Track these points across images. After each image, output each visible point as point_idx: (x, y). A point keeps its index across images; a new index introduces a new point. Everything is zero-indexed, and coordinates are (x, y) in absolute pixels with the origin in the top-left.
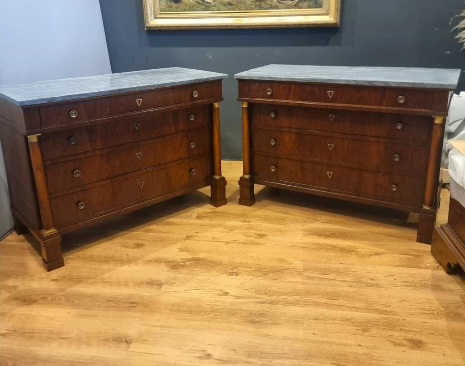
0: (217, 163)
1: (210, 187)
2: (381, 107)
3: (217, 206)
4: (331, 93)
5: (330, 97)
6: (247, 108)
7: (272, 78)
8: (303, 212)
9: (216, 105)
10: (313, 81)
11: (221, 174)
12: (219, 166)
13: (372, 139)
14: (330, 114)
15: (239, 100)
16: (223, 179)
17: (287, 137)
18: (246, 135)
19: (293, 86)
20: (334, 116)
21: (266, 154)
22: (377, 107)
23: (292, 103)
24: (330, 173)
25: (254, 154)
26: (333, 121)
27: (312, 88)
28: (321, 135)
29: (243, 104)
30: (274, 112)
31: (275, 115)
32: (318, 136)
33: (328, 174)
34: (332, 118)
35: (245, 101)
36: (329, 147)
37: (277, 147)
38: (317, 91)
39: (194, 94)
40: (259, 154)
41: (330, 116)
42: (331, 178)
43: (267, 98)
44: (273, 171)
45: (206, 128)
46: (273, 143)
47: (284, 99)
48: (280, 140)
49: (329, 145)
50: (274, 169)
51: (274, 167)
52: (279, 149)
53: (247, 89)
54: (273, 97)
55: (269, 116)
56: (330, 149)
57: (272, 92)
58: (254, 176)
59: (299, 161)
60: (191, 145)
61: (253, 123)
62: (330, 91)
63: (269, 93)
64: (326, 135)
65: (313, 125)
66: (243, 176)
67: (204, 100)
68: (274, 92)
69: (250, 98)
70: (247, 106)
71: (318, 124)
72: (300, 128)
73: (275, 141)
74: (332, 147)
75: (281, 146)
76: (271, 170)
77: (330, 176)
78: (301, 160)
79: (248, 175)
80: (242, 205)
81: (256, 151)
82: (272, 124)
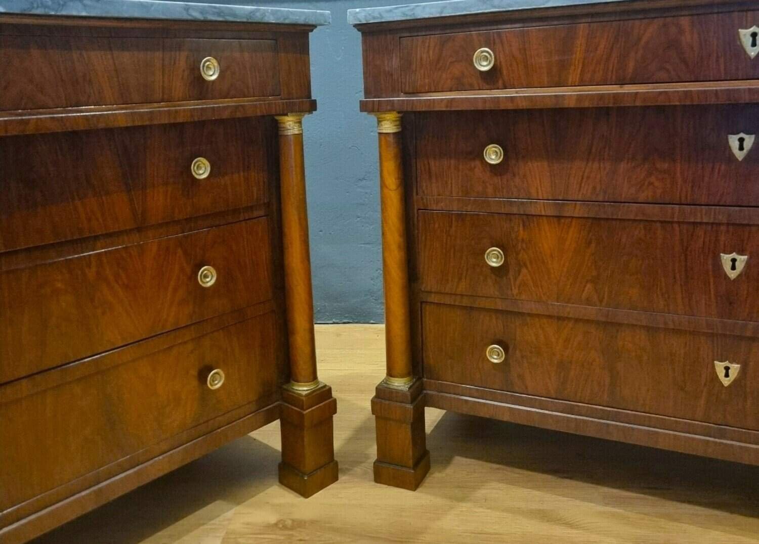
0: (299, 339)
1: (276, 424)
3: (305, 492)
4: (754, 35)
5: (753, 53)
6: (394, 134)
8: (608, 509)
9: (290, 125)
11: (314, 377)
12: (307, 350)
14: (736, 133)
15: (365, 107)
16: (325, 395)
17: (547, 237)
18: (395, 238)
20: (749, 141)
21: (466, 302)
23: (580, 98)
24: (727, 369)
25: (422, 303)
26: (745, 159)
27: (665, 25)
28: (692, 220)
29: (383, 123)
30: (496, 145)
31: (501, 155)
32: (679, 226)
33: (721, 373)
34: (741, 148)
35: (391, 107)
36: (727, 266)
37: (511, 275)
38: (689, 38)
39: (203, 69)
40: (442, 302)
41: (733, 141)
42: (730, 386)
43: (476, 87)
44: (496, 361)
45: (256, 213)
46: (494, 259)
47: (546, 83)
48: (520, 247)
49: (725, 258)
50: (501, 355)
51: (499, 349)
52: (518, 283)
53: (395, 62)
54: (498, 81)
55: (478, 163)
56: (733, 275)
57: (495, 62)
58: (425, 380)
59: (597, 323)
60: (202, 277)
61: (417, 194)
62: (751, 27)
63: (482, 67)
64: (712, 221)
65: (657, 184)
66: (388, 382)
67: (245, 101)
68: (500, 62)
69: (407, 93)
70: (398, 127)
71: (680, 181)
72: (601, 199)
73: (504, 254)
74: (740, 266)
75: (524, 271)
76: (489, 357)
77: (728, 379)
78: (603, 319)
79: (405, 379)
80: (385, 486)
81: (430, 293)
82: (490, 190)
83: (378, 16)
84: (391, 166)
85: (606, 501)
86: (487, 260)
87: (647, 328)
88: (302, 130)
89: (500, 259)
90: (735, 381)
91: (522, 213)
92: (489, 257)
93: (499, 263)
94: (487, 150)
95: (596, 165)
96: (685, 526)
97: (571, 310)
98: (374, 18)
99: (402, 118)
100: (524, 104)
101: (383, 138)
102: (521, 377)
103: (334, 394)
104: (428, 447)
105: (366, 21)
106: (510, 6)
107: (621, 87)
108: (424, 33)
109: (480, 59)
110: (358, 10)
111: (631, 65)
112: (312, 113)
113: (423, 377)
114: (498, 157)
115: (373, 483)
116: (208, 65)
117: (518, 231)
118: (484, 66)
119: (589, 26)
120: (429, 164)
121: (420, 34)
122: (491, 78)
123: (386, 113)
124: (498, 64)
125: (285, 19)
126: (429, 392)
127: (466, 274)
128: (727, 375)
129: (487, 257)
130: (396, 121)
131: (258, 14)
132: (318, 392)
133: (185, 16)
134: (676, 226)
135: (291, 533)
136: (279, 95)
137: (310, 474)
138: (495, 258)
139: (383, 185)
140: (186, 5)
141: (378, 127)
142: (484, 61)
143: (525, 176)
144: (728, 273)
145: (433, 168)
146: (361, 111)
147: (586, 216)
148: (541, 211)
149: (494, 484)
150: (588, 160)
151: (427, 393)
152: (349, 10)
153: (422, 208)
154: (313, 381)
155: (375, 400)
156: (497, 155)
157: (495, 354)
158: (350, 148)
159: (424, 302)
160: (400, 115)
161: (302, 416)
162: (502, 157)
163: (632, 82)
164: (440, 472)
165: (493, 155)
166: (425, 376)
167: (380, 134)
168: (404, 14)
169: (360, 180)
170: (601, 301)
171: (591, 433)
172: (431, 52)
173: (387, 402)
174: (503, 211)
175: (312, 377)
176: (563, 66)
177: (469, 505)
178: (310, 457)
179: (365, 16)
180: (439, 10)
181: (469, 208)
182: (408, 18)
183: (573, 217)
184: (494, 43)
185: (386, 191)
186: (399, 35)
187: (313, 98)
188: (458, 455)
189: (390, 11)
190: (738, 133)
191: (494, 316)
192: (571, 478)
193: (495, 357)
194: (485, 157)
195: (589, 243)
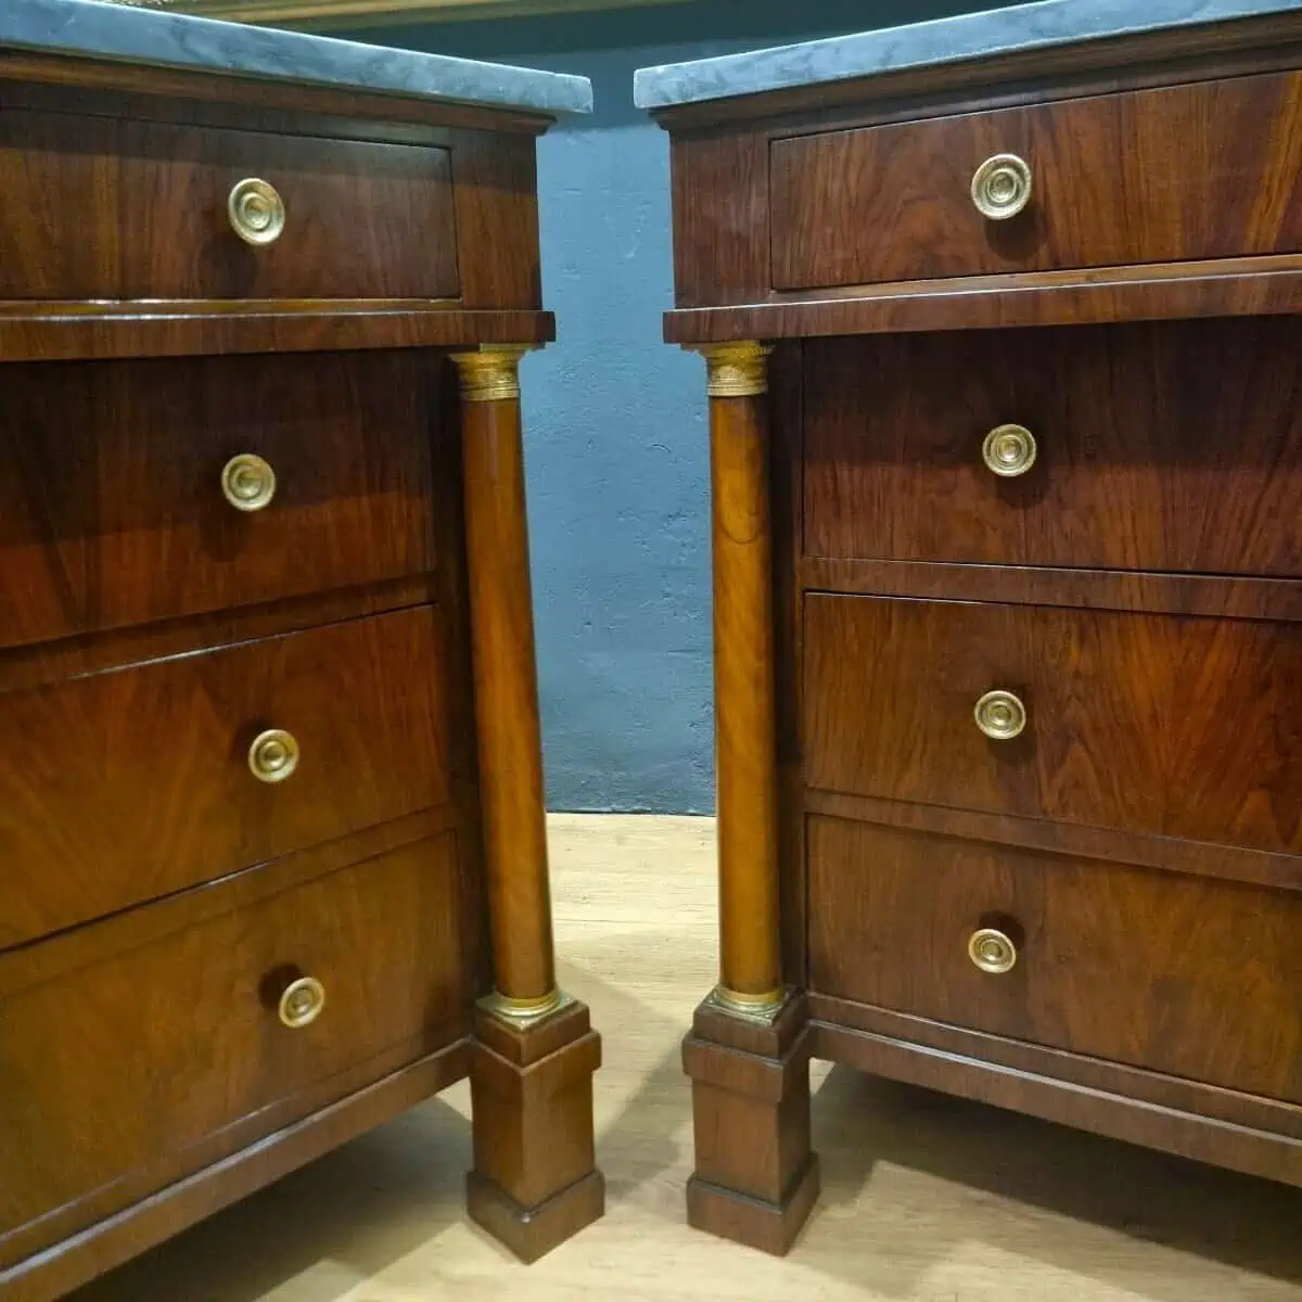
6: (751, 399)
9: (488, 375)
11: (549, 985)
12: (532, 922)
15: (677, 331)
18: (747, 660)
21: (919, 820)
25: (807, 815)
29: (722, 371)
35: (744, 328)
37: (1041, 760)
39: (237, 210)
40: (859, 817)
43: (976, 268)
44: (992, 968)
45: (405, 597)
46: (998, 721)
47: (1178, 248)
48: (1067, 692)
50: (1005, 953)
51: (1000, 940)
53: (757, 207)
54: (1036, 249)
55: (965, 474)
58: (812, 994)
60: (262, 757)
61: (803, 551)
63: (995, 209)
66: (723, 1002)
67: (361, 308)
68: (1046, 195)
69: (784, 291)
70: (758, 381)
73: (1025, 708)
75: (1077, 749)
76: (974, 959)
79: (765, 996)
80: (713, 1238)
81: (829, 792)
82: (993, 544)
83: (715, 82)
84: (739, 483)
86: (979, 722)
88: (519, 389)
89: (1013, 720)
91: (1080, 604)
92: (984, 716)
93: (1017, 725)
94: (991, 442)
97: (1204, 855)
98: (703, 88)
99: (769, 358)
100: (1110, 309)
101: (720, 411)
102: (1057, 1010)
103: (596, 1023)
104: (814, 1147)
105: (683, 97)
108: (835, 123)
109: (991, 186)
110: (660, 69)
112: (543, 347)
113: (808, 987)
114: (1022, 458)
115: (685, 1228)
116: (252, 200)
117: (1067, 650)
118: (1002, 207)
120: (835, 477)
121: (824, 125)
122: (1017, 240)
123: (731, 343)
124: (1041, 199)
125: (468, 88)
126: (823, 1024)
127: (924, 751)
129: (981, 713)
130: (755, 365)
131: (391, 68)
132: (558, 1020)
133: (174, 54)
136: (457, 297)
137: (535, 1210)
138: (1002, 717)
139: (718, 529)
140: (177, 21)
141: (708, 383)
142: (1000, 192)
143: (1091, 507)
145: (846, 490)
146: (665, 342)
147: (1260, 614)
148: (1131, 598)
150: (1274, 468)
151: (817, 1029)
152: (637, 71)
153: (815, 586)
154: (545, 993)
155: (693, 1043)
156: (1019, 451)
157: (991, 955)
158: (650, 449)
159: (813, 814)
160: (766, 351)
161: (516, 1081)
162: (1033, 457)
164: (843, 1203)
165: (1008, 453)
166: (812, 986)
167: (713, 398)
168: (782, 70)
169: (670, 516)
170: (1287, 839)
172: (853, 176)
173: (721, 1050)
174: (1026, 598)
175: (543, 985)
176: (1234, 195)
178: (537, 1168)
179: (681, 84)
180: (880, 54)
181: (938, 588)
182: (795, 82)
183: (1219, 618)
184: (1031, 142)
185: (727, 545)
186: (767, 134)
187: (546, 307)
188: (883, 1158)
189: (745, 66)
191: (990, 860)
193: (992, 958)
194: (986, 457)
195: (1266, 685)
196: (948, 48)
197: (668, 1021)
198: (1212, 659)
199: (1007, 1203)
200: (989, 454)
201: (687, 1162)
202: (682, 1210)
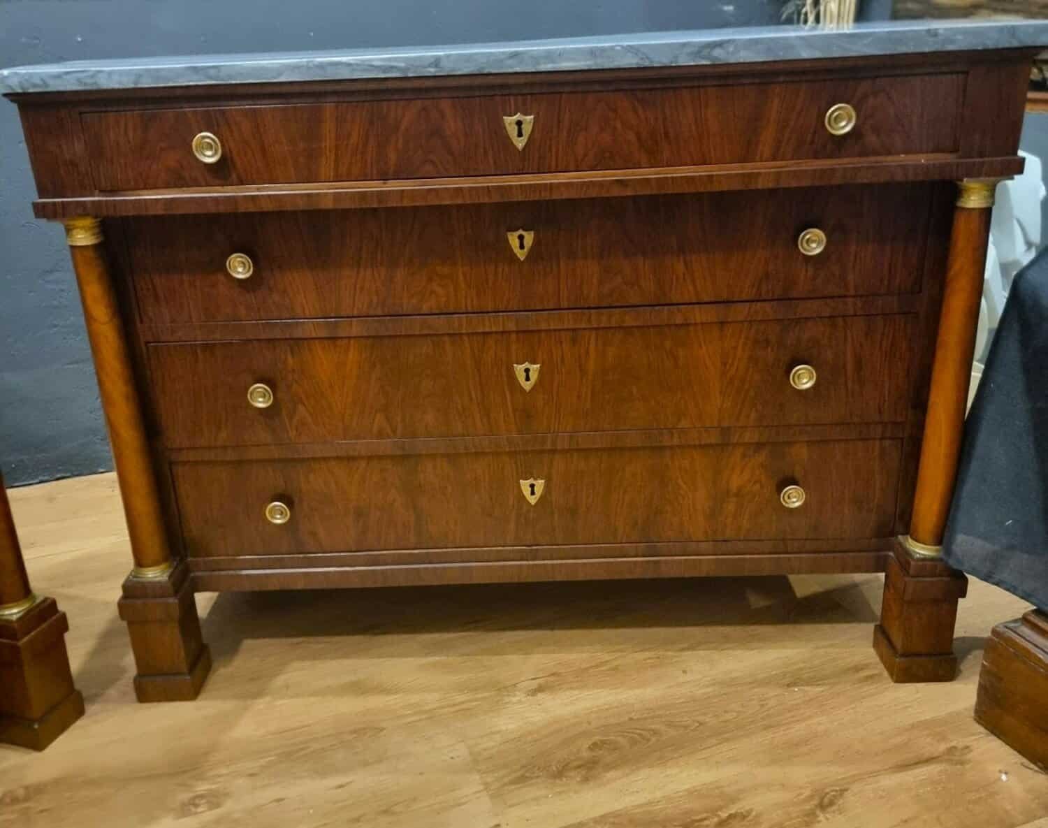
2: (748, 168)
3: (37, 744)
4: (519, 123)
5: (520, 143)
6: (95, 246)
7: (212, 72)
8: (431, 659)
10: (432, 71)
11: (26, 591)
13: (699, 315)
14: (515, 230)
15: (41, 213)
16: (46, 610)
17: (323, 362)
19: (329, 107)
20: (529, 238)
21: (231, 456)
22: (736, 169)
23: (337, 197)
24: (532, 486)
25: (170, 463)
26: (527, 258)
27: (424, 109)
28: (481, 330)
29: (75, 232)
30: (242, 255)
31: (250, 268)
32: (469, 338)
33: (526, 491)
34: (522, 247)
35: (83, 210)
36: (521, 377)
37: (284, 413)
38: (452, 124)
40: (199, 459)
41: (513, 240)
42: (537, 504)
44: (279, 522)
46: (260, 399)
48: (291, 379)
49: (518, 369)
50: (284, 513)
51: (281, 506)
52: (295, 421)
53: (79, 147)
54: (230, 175)
55: (221, 277)
56: (527, 386)
57: (222, 149)
58: (190, 559)
59: (392, 457)
61: (142, 322)
62: (515, 114)
63: (207, 158)
64: (501, 329)
65: (440, 291)
66: (138, 575)
68: (230, 152)
69: (103, 192)
70: (97, 236)
71: (463, 285)
72: (379, 313)
73: (272, 390)
74: (534, 376)
75: (301, 408)
76: (270, 519)
77: (534, 497)
78: (399, 453)
79: (163, 566)
80: (155, 704)
81: (180, 449)
82: (242, 311)
83: (41, 83)
84: (95, 290)
85: (428, 650)
86: (251, 402)
87: (447, 456)
89: (267, 397)
90: (542, 497)
91: (288, 337)
92: (253, 397)
93: (268, 402)
94: (230, 262)
95: (369, 272)
96: (509, 657)
97: (362, 446)
98: (35, 86)
99: (101, 224)
100: (269, 205)
101: (77, 254)
102: (314, 534)
103: (62, 607)
104: (205, 641)
105: (22, 88)
106: (231, 77)
107: (385, 183)
108: (115, 109)
109: (202, 147)
110: (6, 72)
111: (393, 157)
113: (186, 556)
114: (246, 270)
115: (139, 705)
117: (286, 358)
118: (210, 157)
119: (337, 107)
120: (152, 282)
121: (109, 109)
122: (221, 172)
123: (77, 218)
124: (228, 154)
126: (199, 574)
127: (227, 421)
128: (533, 493)
129: (251, 398)
130: (94, 228)
132: (37, 610)
134: (465, 338)
135: (26, 805)
137: (41, 720)
138: (261, 397)
139: (89, 318)
141: (67, 238)
142: (207, 150)
143: (285, 291)
144: (522, 384)
145: (159, 287)
146: (37, 217)
147: (365, 334)
148: (311, 332)
149: (296, 664)
150: (359, 267)
153: (152, 340)
154: (25, 597)
155: (124, 602)
156: (244, 267)
157: (277, 515)
159: (173, 462)
160: (98, 220)
161: (16, 650)
162: (252, 269)
163: (396, 177)
164: (224, 666)
165: (239, 268)
166: (189, 554)
167: (73, 247)
168: (81, 82)
170: (394, 432)
171: (402, 582)
172: (131, 135)
173: (141, 601)
174: (263, 336)
175: (23, 592)
176: (312, 155)
177: (268, 699)
179: (20, 82)
181: (218, 336)
182: (89, 88)
183: (349, 338)
184: (218, 126)
185: (95, 326)
186: (77, 110)
188: (247, 638)
189: (58, 77)
190: (517, 230)
191: (270, 468)
192: (385, 633)
193: (278, 517)
194: (229, 270)
195: (374, 365)
196: (169, 81)
197: (107, 604)
198: (351, 356)
199: (312, 639)
200: (230, 268)
201: (133, 671)
202: (134, 696)
